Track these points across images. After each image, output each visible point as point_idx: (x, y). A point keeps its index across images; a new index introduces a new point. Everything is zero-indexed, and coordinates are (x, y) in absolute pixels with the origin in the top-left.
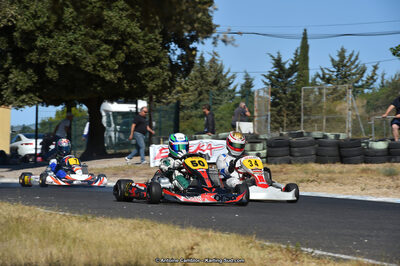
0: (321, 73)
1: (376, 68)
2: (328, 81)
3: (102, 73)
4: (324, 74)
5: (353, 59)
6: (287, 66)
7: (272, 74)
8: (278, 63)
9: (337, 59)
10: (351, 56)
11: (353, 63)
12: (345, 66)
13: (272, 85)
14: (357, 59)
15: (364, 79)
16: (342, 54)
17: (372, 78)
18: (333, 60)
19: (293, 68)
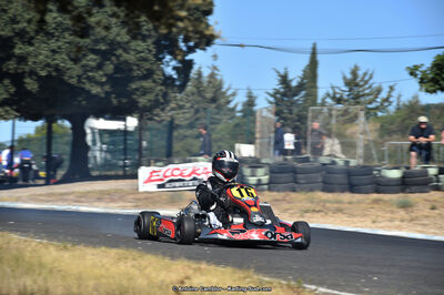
0: (331, 92)
1: (392, 88)
2: (339, 101)
3: (88, 86)
4: (335, 93)
5: (366, 78)
6: (294, 84)
7: (277, 92)
8: (284, 80)
9: (349, 76)
10: (365, 74)
11: (366, 82)
12: (357, 85)
13: (277, 104)
14: (371, 78)
15: (378, 100)
16: (354, 73)
17: (387, 100)
18: (345, 78)
19: (301, 86)
